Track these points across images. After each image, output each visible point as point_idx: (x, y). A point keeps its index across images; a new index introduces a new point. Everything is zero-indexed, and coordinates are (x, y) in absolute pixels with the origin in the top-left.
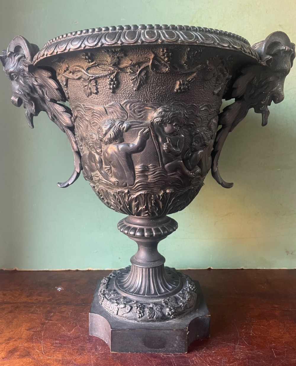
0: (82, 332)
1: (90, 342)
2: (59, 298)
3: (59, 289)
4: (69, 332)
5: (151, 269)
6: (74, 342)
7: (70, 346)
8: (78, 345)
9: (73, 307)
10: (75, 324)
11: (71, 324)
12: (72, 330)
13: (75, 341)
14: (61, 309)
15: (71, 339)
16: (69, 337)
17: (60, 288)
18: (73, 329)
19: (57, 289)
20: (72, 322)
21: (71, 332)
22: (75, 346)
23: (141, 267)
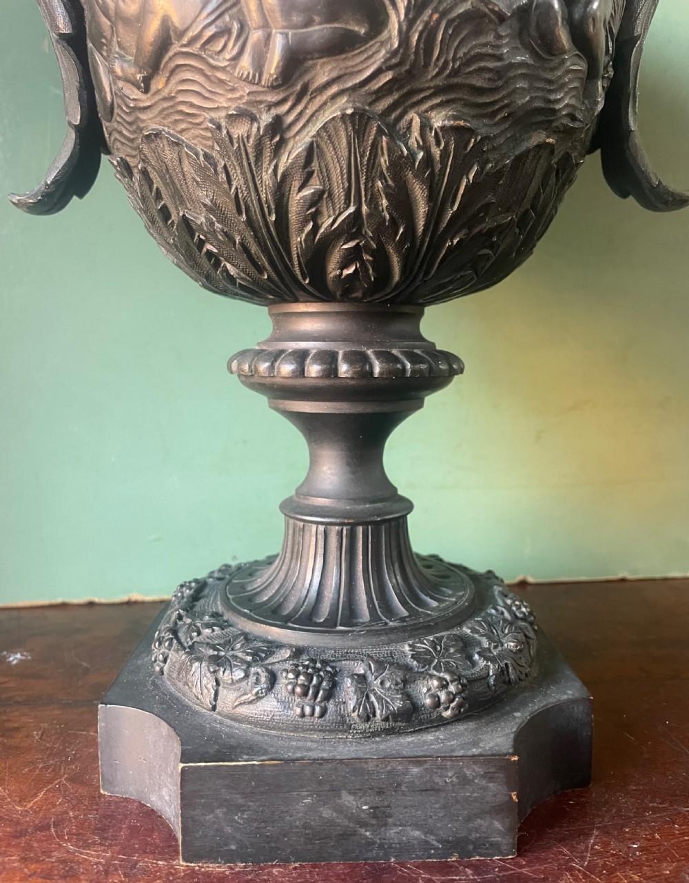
0: (75, 802)
1: (106, 839)
2: (12, 685)
3: (15, 658)
4: (20, 803)
5: (360, 529)
6: (36, 845)
7: (14, 861)
8: (50, 857)
9: (57, 712)
10: (54, 770)
11: (37, 771)
12: (35, 795)
13: (40, 841)
14: (8, 721)
15: (22, 834)
16: (18, 823)
17: (19, 656)
18: (40, 790)
19: (5, 657)
20: (41, 766)
21: (29, 802)
22: (38, 861)
23: (322, 523)
